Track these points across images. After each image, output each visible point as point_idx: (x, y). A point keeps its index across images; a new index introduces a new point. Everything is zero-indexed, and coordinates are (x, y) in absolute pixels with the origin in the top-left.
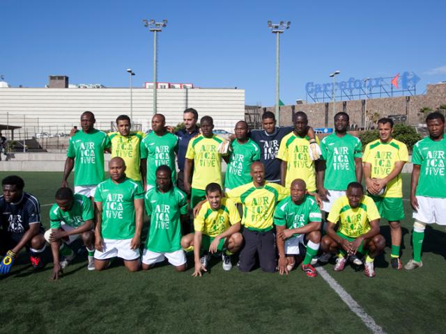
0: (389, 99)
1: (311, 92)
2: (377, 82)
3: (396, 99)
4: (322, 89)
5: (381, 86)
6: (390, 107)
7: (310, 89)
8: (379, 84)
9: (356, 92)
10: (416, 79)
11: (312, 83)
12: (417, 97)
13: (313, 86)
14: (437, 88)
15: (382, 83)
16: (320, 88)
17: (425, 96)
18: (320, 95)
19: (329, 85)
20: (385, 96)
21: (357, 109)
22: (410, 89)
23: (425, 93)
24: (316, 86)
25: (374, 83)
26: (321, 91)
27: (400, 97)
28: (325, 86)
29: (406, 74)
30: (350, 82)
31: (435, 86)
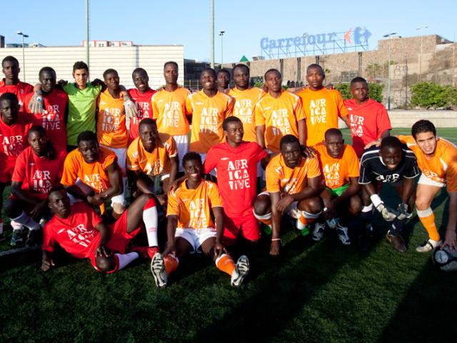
0: (342, 55)
1: (266, 48)
2: (330, 37)
3: (349, 54)
4: (277, 45)
5: (334, 41)
6: (344, 62)
7: (265, 44)
8: (332, 39)
9: (310, 47)
10: (367, 34)
11: (267, 39)
12: (370, 52)
13: (267, 41)
14: (388, 42)
15: (336, 38)
16: (274, 44)
17: (376, 52)
18: (275, 51)
19: (283, 40)
20: (338, 51)
22: (362, 44)
23: (377, 49)
24: (271, 41)
25: (327, 38)
26: (276, 47)
27: (353, 53)
28: (280, 41)
29: (358, 29)
30: (304, 38)
31: (385, 42)
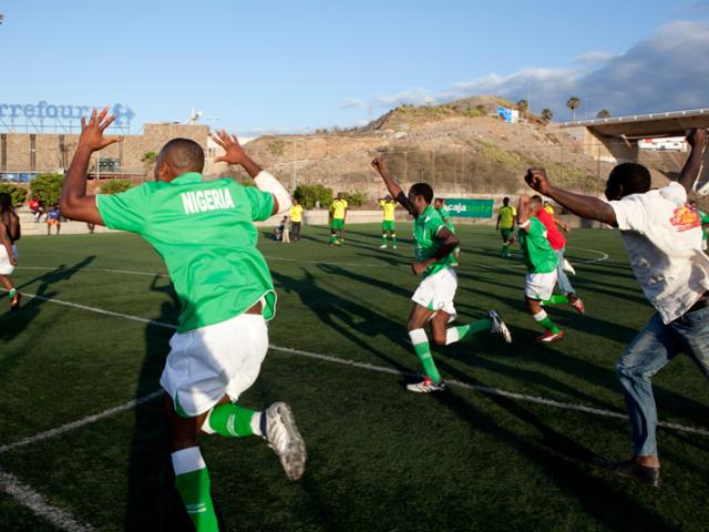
9: (49, 121)
12: (133, 137)
14: (156, 128)
17: (141, 137)
21: (51, 147)
23: (142, 134)
31: (152, 126)
